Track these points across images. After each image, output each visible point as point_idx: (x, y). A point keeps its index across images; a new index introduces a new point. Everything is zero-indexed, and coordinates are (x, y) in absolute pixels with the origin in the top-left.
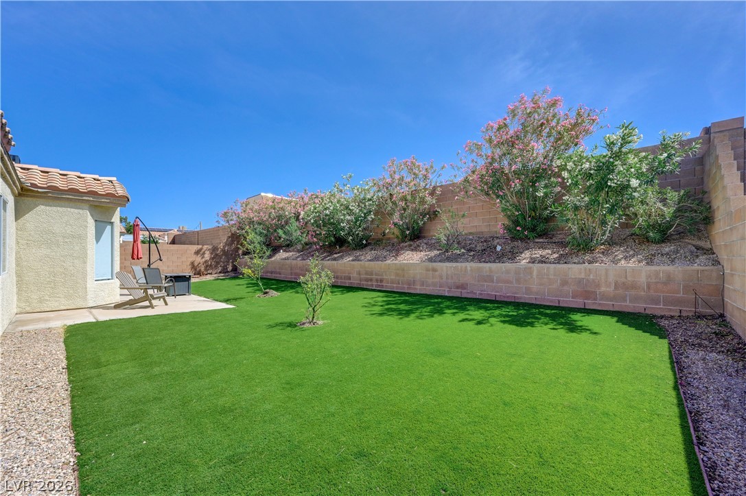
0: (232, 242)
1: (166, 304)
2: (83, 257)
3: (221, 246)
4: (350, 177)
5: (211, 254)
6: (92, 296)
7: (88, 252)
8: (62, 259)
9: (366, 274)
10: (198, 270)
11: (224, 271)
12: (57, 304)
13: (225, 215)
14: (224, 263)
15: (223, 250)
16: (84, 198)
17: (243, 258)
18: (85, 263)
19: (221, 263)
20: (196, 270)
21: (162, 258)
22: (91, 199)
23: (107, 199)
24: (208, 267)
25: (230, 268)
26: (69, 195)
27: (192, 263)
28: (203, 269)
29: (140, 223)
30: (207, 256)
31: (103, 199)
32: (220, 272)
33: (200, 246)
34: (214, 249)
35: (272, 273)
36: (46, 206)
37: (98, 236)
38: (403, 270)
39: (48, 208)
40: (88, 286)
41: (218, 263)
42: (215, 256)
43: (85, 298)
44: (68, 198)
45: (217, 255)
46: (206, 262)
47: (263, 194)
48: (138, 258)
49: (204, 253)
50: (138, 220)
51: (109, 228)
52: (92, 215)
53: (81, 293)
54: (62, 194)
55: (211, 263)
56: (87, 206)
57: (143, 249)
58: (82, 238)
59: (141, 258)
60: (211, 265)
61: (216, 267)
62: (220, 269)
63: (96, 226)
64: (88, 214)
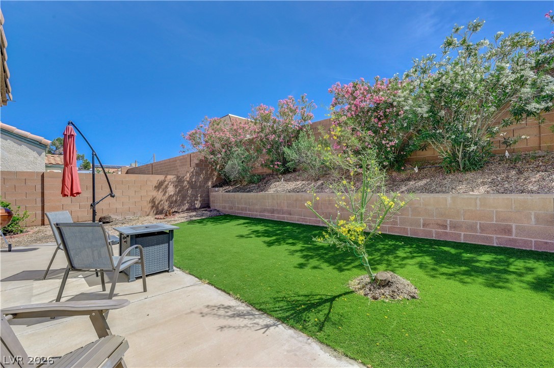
0: (201, 170)
3: (188, 177)
5: (176, 186)
10: (160, 208)
11: (192, 209)
13: (192, 137)
14: (191, 197)
15: (190, 183)
17: (218, 191)
19: (188, 198)
20: (157, 208)
24: (172, 203)
25: (198, 205)
27: (153, 201)
28: (166, 208)
29: (74, 133)
30: (171, 190)
32: (187, 211)
33: (161, 178)
34: (180, 181)
35: (273, 211)
41: (184, 198)
42: (181, 192)
45: (182, 188)
46: (170, 196)
47: (230, 115)
48: (72, 194)
49: (166, 187)
50: (71, 127)
55: (176, 199)
57: (81, 177)
59: (78, 193)
60: (176, 201)
61: (182, 203)
62: (186, 206)
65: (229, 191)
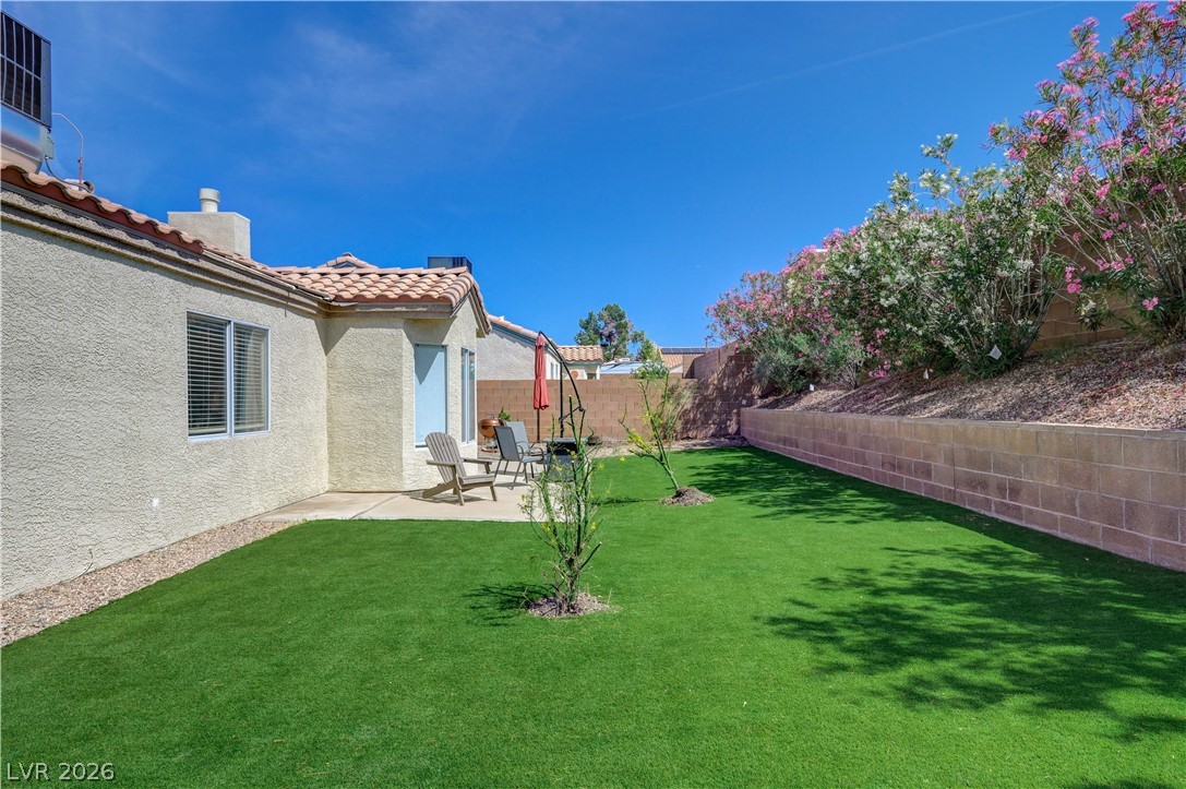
0: (738, 368)
1: (495, 499)
2: (397, 408)
3: (714, 379)
5: (695, 396)
6: (410, 472)
7: (404, 398)
8: (374, 410)
9: (970, 462)
12: (368, 481)
14: (720, 415)
15: (719, 389)
16: (397, 309)
18: (400, 416)
19: (715, 416)
21: (583, 407)
22: (404, 309)
23: (423, 307)
24: (689, 424)
26: (378, 307)
28: (678, 428)
30: (687, 401)
31: (418, 306)
32: (713, 436)
34: (701, 387)
36: (356, 327)
37: (422, 371)
38: (1088, 457)
39: (358, 330)
40: (404, 455)
41: (707, 416)
42: (703, 403)
43: (399, 474)
44: (378, 312)
45: (705, 398)
46: (686, 412)
48: (541, 407)
49: (680, 396)
51: (441, 355)
52: (409, 337)
53: (395, 467)
54: (371, 307)
55: (695, 416)
56: (400, 322)
58: (394, 375)
59: (546, 406)
60: (694, 421)
61: (705, 424)
62: (712, 429)
63: (416, 356)
64: (404, 334)
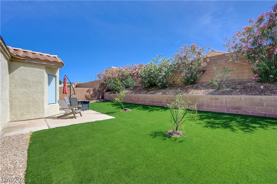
0: (102, 86)
1: (81, 116)
2: (42, 93)
3: (97, 88)
4: (161, 55)
5: (93, 91)
6: (46, 112)
7: (45, 90)
8: (32, 93)
10: (88, 98)
11: (98, 99)
12: (30, 116)
13: (99, 75)
14: (98, 95)
15: (98, 90)
16: (43, 63)
17: (106, 93)
18: (43, 95)
19: (97, 95)
20: (87, 98)
21: (75, 93)
22: (46, 64)
23: (53, 64)
24: (92, 97)
25: (100, 98)
26: (35, 61)
27: (86, 96)
28: (90, 98)
29: (66, 78)
30: (92, 93)
31: (51, 64)
32: (97, 99)
33: (89, 88)
36: (24, 66)
37: (49, 83)
39: (25, 68)
40: (45, 107)
41: (96, 95)
42: (95, 93)
43: (43, 113)
44: (35, 63)
45: (95, 92)
46: (91, 95)
47: (112, 67)
48: (66, 93)
49: (90, 92)
50: (65, 76)
51: (54, 78)
52: (47, 72)
53: (41, 111)
54: (32, 61)
55: (93, 95)
56: (44, 67)
57: (67, 89)
58: (42, 83)
59: (67, 93)
60: (93, 96)
61: (95, 97)
62: (97, 98)
63: (48, 78)
64: (45, 71)
65: (109, 93)
